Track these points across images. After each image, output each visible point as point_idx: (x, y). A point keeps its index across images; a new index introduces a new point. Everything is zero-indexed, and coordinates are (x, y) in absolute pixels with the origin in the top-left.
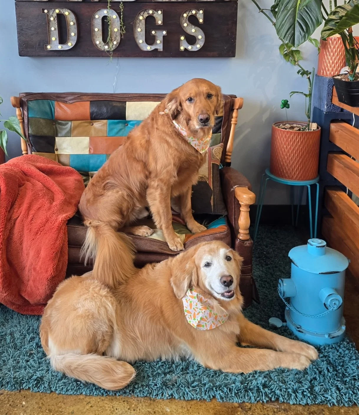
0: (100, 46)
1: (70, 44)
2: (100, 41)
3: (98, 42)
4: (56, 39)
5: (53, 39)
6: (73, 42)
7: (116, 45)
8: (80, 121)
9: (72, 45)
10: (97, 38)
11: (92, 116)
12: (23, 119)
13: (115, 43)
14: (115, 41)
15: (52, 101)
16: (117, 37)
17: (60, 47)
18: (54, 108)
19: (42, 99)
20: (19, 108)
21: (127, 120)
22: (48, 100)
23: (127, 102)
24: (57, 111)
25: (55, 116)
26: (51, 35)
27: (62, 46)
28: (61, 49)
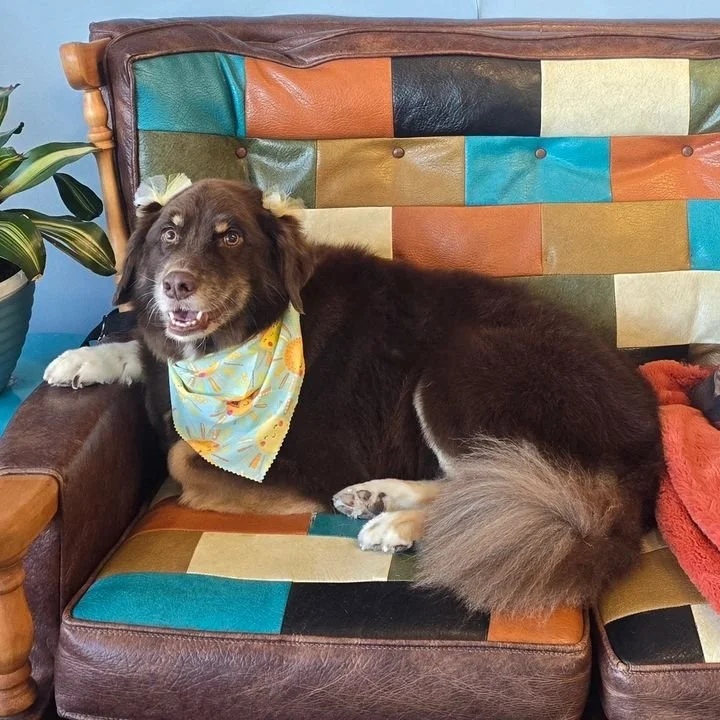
8: (352, 143)
11: (401, 121)
15: (231, 57)
18: (240, 86)
19: (191, 52)
20: (95, 93)
21: (543, 135)
22: (216, 53)
23: (542, 62)
24: (255, 99)
25: (245, 122)
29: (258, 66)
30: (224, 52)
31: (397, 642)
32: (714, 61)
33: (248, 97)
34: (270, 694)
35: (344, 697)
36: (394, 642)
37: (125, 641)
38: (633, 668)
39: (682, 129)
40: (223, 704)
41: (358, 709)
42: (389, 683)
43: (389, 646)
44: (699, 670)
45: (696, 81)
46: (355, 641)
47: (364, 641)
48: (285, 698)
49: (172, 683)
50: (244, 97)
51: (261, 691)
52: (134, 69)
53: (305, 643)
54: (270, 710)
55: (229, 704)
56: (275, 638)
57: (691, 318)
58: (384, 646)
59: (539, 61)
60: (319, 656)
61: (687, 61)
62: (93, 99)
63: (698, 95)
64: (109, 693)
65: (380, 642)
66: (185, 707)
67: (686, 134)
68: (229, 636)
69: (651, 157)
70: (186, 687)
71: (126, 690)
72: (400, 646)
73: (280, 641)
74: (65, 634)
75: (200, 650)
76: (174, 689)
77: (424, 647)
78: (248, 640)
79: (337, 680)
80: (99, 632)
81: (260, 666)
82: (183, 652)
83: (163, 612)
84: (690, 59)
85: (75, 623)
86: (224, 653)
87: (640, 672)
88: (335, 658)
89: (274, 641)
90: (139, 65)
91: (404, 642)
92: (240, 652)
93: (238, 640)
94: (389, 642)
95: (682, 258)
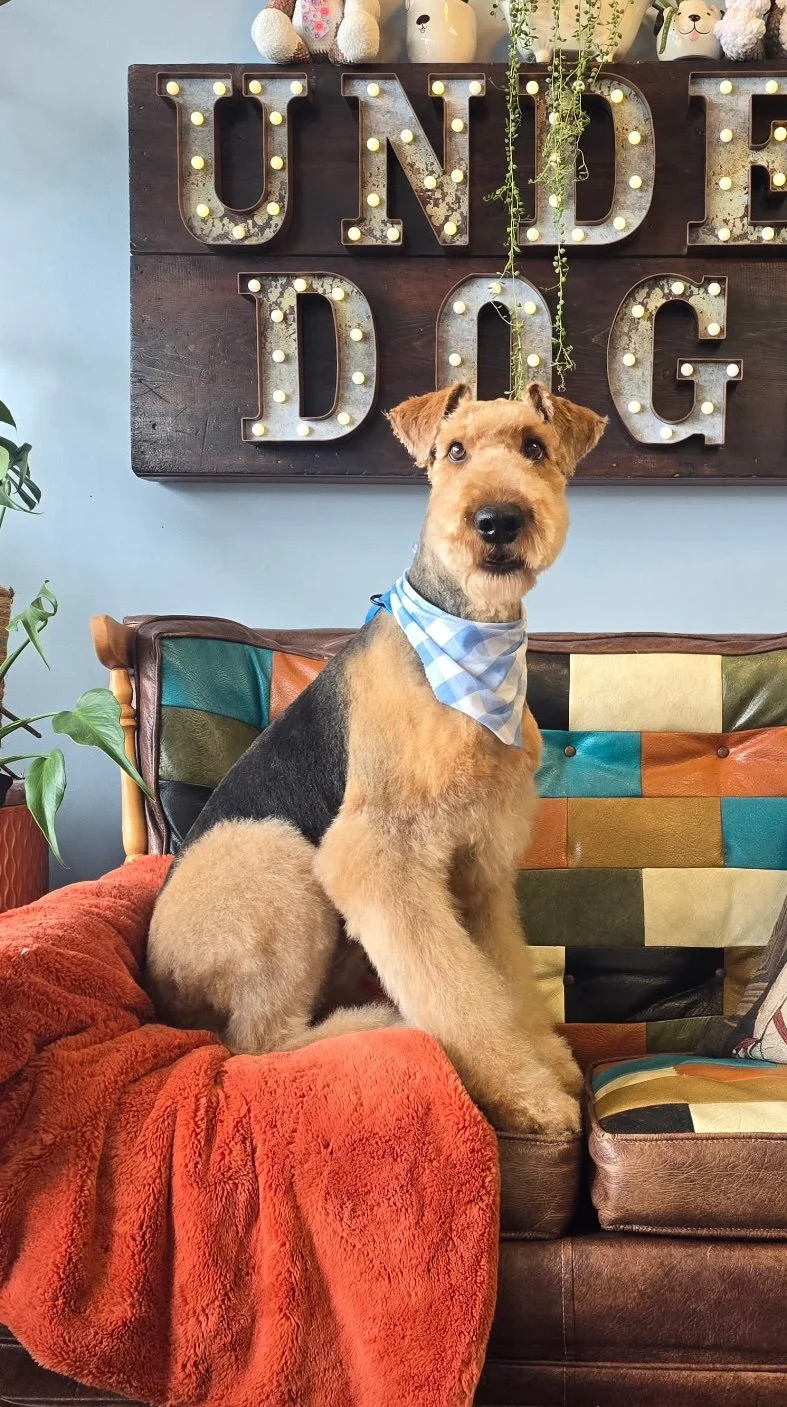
1: (343, 418)
4: (288, 399)
5: (278, 396)
6: (357, 410)
9: (352, 422)
12: (137, 715)
15: (261, 650)
17: (301, 430)
18: (266, 677)
19: (219, 639)
20: (122, 672)
21: (572, 728)
22: (246, 647)
23: (571, 656)
24: (280, 691)
25: (269, 714)
26: (271, 383)
27: (313, 425)
28: (307, 436)
29: (285, 660)
30: (255, 646)
32: (747, 657)
33: (273, 687)
38: (619, 1136)
39: (715, 726)
44: (688, 1139)
45: (729, 677)
50: (270, 687)
52: (161, 645)
57: (725, 917)
59: (568, 654)
61: (720, 657)
62: (119, 677)
63: (729, 688)
67: (720, 731)
69: (684, 755)
84: (723, 655)
87: (626, 1140)
90: (166, 642)
95: (715, 854)
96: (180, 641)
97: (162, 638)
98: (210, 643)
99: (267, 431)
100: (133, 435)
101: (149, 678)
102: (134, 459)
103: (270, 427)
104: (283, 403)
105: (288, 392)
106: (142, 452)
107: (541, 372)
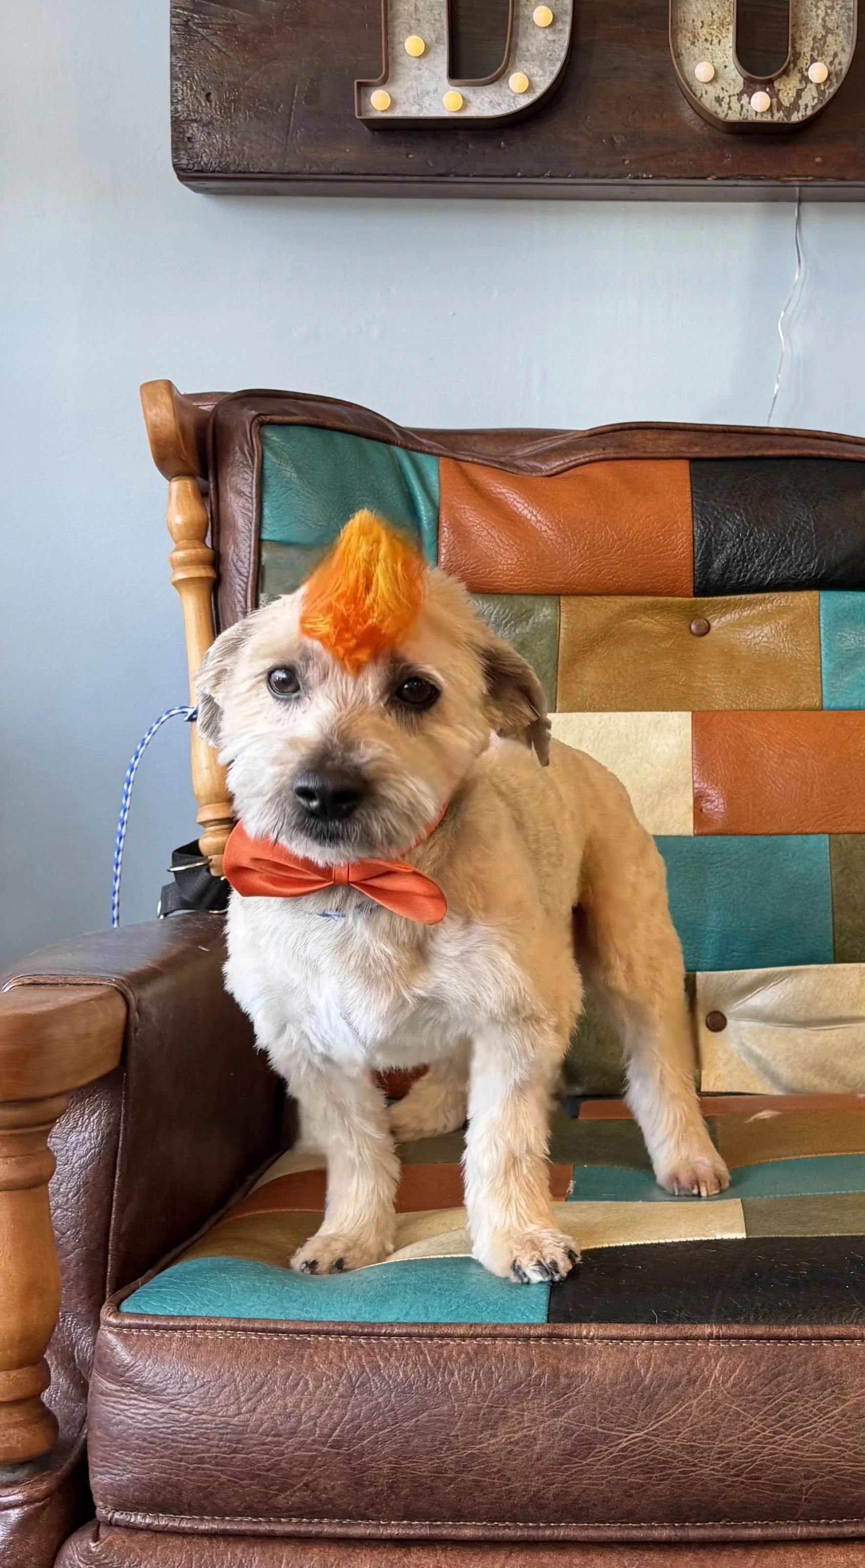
0: (719, 100)
1: (517, 81)
2: (719, 62)
3: (702, 71)
4: (427, 50)
5: (412, 45)
6: (535, 70)
7: (821, 93)
8: (621, 602)
9: (530, 89)
10: (700, 44)
11: (707, 564)
12: (216, 561)
13: (817, 72)
14: (813, 61)
15: (421, 457)
16: (830, 39)
17: (449, 100)
18: (431, 501)
19: (351, 433)
20: (190, 483)
22: (393, 448)
26: (399, 25)
27: (467, 92)
28: (460, 111)
30: (406, 448)
31: (793, 1330)
33: (441, 516)
34: (537, 1448)
35: (691, 1449)
36: (786, 1331)
37: (231, 1348)
40: (439, 1472)
41: (720, 1475)
42: (783, 1417)
43: (778, 1338)
46: (707, 1330)
47: (724, 1330)
48: (569, 1455)
49: (333, 1430)
51: (516, 1443)
52: (261, 435)
53: (602, 1339)
54: (536, 1483)
55: (451, 1475)
56: (539, 1331)
58: (769, 1339)
60: (632, 1363)
62: (185, 492)
64: (201, 1461)
65: (759, 1330)
66: (359, 1483)
68: (445, 1330)
70: (362, 1438)
71: (235, 1451)
72: (800, 1339)
73: (550, 1337)
74: (108, 1343)
75: (387, 1360)
76: (337, 1445)
77: (852, 1338)
78: (485, 1337)
79: (675, 1412)
80: (177, 1335)
81: (513, 1388)
82: (351, 1366)
83: (303, 1300)
85: (127, 1321)
86: (436, 1363)
88: (666, 1368)
89: (539, 1337)
90: (269, 432)
91: (808, 1330)
92: (470, 1361)
93: (463, 1337)
94: (776, 1330)
96: (291, 429)
97: (262, 424)
98: (338, 437)
99: (394, 104)
100: (174, 112)
101: (240, 493)
102: (175, 150)
103: (400, 95)
104: (419, 57)
105: (428, 40)
106: (189, 139)
107: (838, 8)
